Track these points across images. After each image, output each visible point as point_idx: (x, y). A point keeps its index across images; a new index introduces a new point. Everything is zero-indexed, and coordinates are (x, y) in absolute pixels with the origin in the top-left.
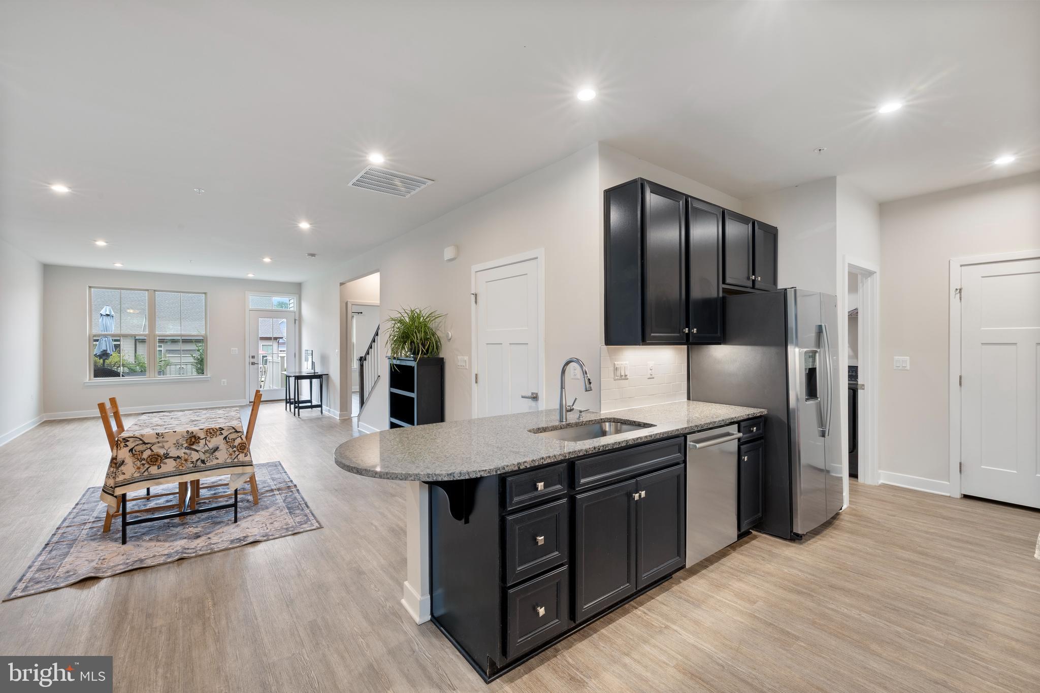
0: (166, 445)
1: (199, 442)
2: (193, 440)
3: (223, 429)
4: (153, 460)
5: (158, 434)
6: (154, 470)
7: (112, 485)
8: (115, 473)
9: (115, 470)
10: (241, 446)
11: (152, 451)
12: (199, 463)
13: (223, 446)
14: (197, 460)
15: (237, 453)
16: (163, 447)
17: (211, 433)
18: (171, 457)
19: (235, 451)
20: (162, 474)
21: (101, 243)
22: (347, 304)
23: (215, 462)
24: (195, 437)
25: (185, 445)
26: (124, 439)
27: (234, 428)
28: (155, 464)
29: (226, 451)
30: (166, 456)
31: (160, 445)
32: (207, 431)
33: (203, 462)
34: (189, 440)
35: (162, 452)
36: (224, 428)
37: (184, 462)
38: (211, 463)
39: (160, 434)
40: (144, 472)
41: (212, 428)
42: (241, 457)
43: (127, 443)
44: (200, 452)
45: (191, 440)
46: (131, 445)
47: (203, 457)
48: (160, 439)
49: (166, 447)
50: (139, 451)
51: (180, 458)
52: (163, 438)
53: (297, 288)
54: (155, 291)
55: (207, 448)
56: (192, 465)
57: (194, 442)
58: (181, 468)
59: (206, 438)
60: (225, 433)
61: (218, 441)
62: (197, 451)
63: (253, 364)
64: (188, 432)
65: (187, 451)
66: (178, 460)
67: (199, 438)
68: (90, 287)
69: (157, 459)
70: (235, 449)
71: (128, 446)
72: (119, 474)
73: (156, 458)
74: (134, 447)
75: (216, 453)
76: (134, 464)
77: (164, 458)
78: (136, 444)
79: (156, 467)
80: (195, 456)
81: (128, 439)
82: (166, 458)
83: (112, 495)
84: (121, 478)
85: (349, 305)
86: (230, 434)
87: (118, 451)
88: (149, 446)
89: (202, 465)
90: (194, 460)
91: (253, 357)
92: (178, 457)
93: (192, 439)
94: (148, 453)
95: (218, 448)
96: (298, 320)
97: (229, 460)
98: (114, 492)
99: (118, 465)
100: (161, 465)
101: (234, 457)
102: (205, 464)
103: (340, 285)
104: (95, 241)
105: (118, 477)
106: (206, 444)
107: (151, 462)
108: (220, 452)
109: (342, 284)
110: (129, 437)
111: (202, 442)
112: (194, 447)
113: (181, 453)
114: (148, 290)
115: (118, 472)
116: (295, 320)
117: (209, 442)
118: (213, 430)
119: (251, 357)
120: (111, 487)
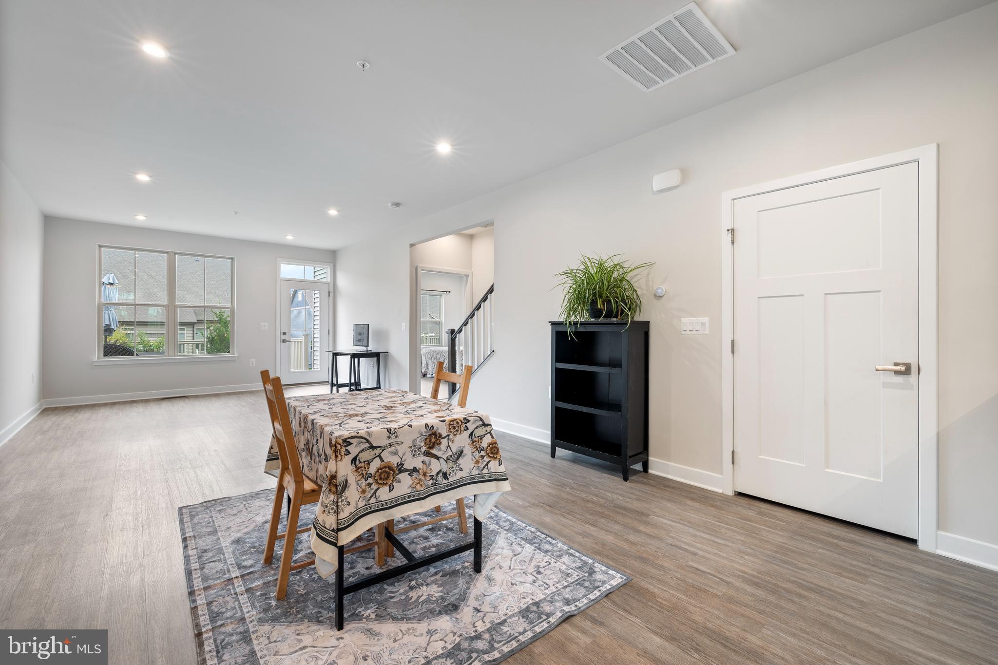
0: (401, 449)
1: (440, 444)
2: (433, 440)
3: (469, 421)
4: (382, 476)
5: (389, 430)
6: (384, 494)
7: (334, 526)
8: (337, 502)
9: (335, 498)
10: (492, 448)
11: (382, 461)
12: (440, 478)
13: (468, 450)
14: (438, 473)
15: (486, 459)
16: (396, 453)
17: (454, 428)
18: (406, 470)
19: (483, 457)
20: (395, 499)
21: (143, 178)
22: (416, 268)
23: (459, 475)
24: (435, 434)
25: (424, 449)
26: (345, 441)
27: (481, 419)
28: (386, 483)
29: (471, 456)
30: (400, 468)
31: (393, 449)
32: (450, 424)
33: (445, 476)
34: (428, 440)
35: (394, 461)
36: (469, 419)
37: (423, 478)
38: (455, 478)
39: (393, 431)
40: (371, 497)
41: (456, 420)
42: (494, 466)
43: (349, 448)
44: (442, 460)
45: (431, 440)
46: (354, 450)
47: (445, 467)
48: (393, 440)
49: (400, 454)
50: (364, 462)
51: (417, 471)
52: (396, 437)
53: (331, 257)
54: (175, 253)
55: (450, 453)
56: (431, 482)
57: (434, 443)
58: (418, 487)
59: (448, 435)
60: (471, 426)
61: (462, 440)
62: (438, 458)
63: (284, 341)
64: (427, 425)
65: (427, 459)
66: (415, 474)
67: (440, 435)
68: (100, 246)
69: (389, 474)
70: (483, 453)
71: (350, 453)
72: (344, 505)
73: (386, 472)
74: (357, 456)
75: (460, 461)
76: (358, 484)
77: (397, 472)
78: (361, 449)
79: (387, 488)
80: (436, 466)
81: (351, 441)
82: (401, 471)
83: (335, 544)
84: (345, 513)
85: (420, 271)
86: (476, 428)
87: (339, 462)
88: (377, 451)
89: (445, 481)
90: (434, 473)
91: (284, 334)
92: (415, 470)
93: (433, 438)
94: (376, 464)
95: (462, 452)
96: (333, 292)
97: (475, 472)
98: (337, 539)
99: (340, 488)
100: (394, 484)
101: (482, 466)
102: (448, 479)
103: (410, 247)
104: (135, 174)
105: (343, 511)
106: (449, 446)
107: (381, 479)
108: (464, 458)
109: (412, 245)
110: (352, 437)
111: (444, 442)
112: (434, 451)
113: (417, 462)
114: (167, 253)
115: (342, 501)
116: (329, 292)
117: (453, 442)
118: (457, 423)
119: (282, 333)
120: (333, 530)
